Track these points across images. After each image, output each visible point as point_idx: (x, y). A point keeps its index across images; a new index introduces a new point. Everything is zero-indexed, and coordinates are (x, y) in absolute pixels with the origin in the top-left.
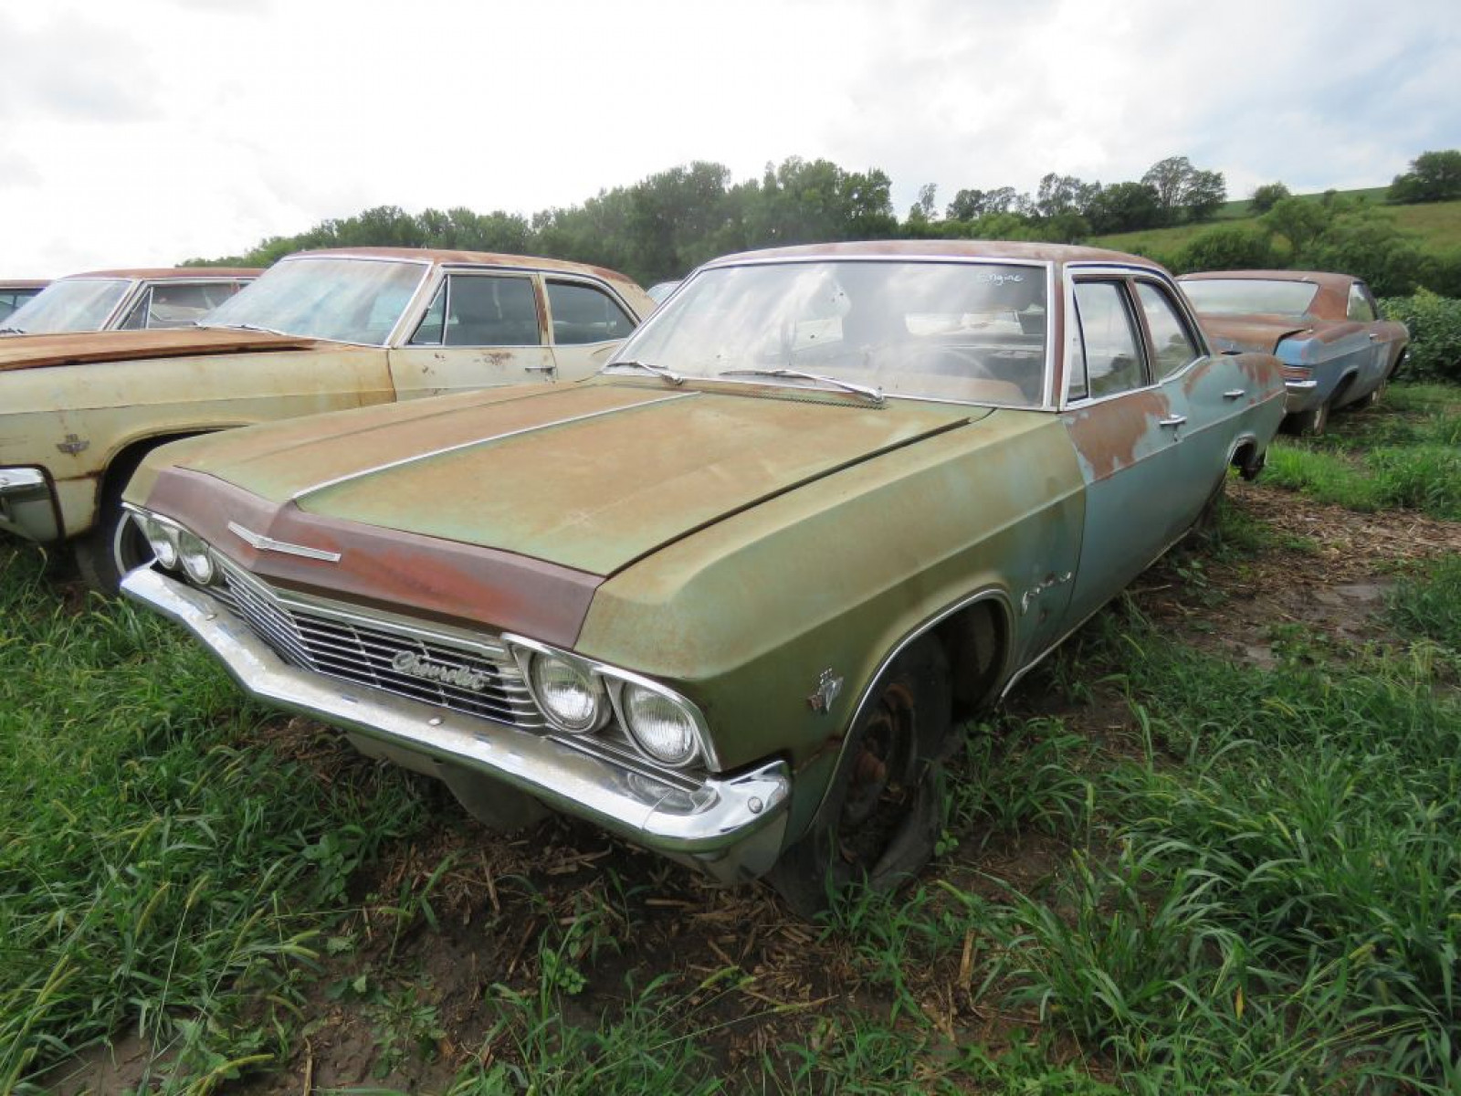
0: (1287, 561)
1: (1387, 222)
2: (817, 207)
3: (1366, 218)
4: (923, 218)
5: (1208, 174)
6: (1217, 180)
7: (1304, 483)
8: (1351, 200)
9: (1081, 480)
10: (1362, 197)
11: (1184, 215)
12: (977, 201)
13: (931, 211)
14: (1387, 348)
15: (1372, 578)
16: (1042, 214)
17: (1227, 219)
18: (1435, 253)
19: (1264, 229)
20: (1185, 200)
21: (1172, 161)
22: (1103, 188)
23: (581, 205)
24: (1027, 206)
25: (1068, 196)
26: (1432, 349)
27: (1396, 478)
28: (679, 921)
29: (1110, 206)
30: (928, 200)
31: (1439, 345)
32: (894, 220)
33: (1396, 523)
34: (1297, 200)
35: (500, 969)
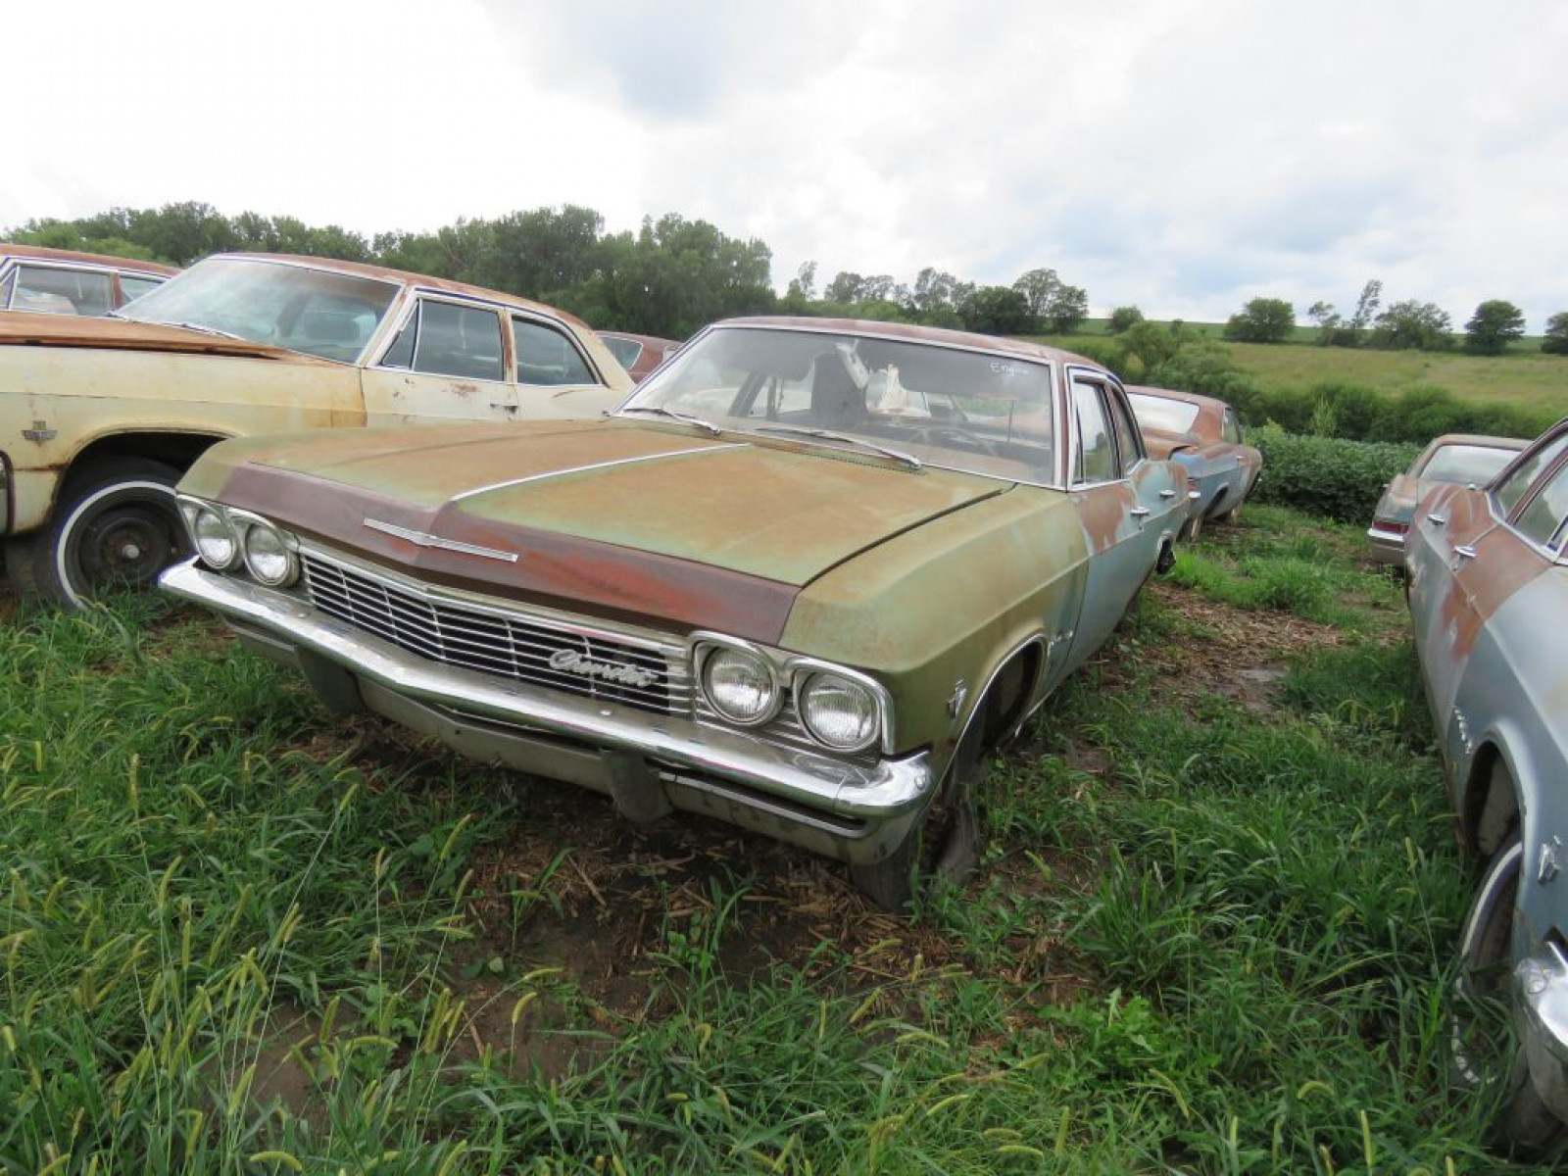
0: (1194, 647)
1: (1226, 356)
2: (695, 270)
3: (1208, 349)
4: (803, 296)
5: (1072, 290)
6: (1080, 296)
7: (1196, 582)
8: (1196, 331)
9: (1085, 551)
10: (1204, 329)
11: (1049, 325)
12: (855, 285)
13: (809, 288)
14: (1248, 470)
15: (1264, 665)
16: (918, 306)
17: (1087, 334)
18: (1262, 390)
19: (1120, 348)
20: (1052, 311)
21: (1042, 273)
22: (977, 289)
23: (434, 232)
24: (904, 296)
25: (943, 292)
26: (1277, 476)
27: (1271, 582)
28: (776, 914)
29: (982, 307)
30: (807, 277)
31: (1283, 473)
32: (772, 294)
33: (1274, 621)
34: (1149, 325)
35: (624, 952)
